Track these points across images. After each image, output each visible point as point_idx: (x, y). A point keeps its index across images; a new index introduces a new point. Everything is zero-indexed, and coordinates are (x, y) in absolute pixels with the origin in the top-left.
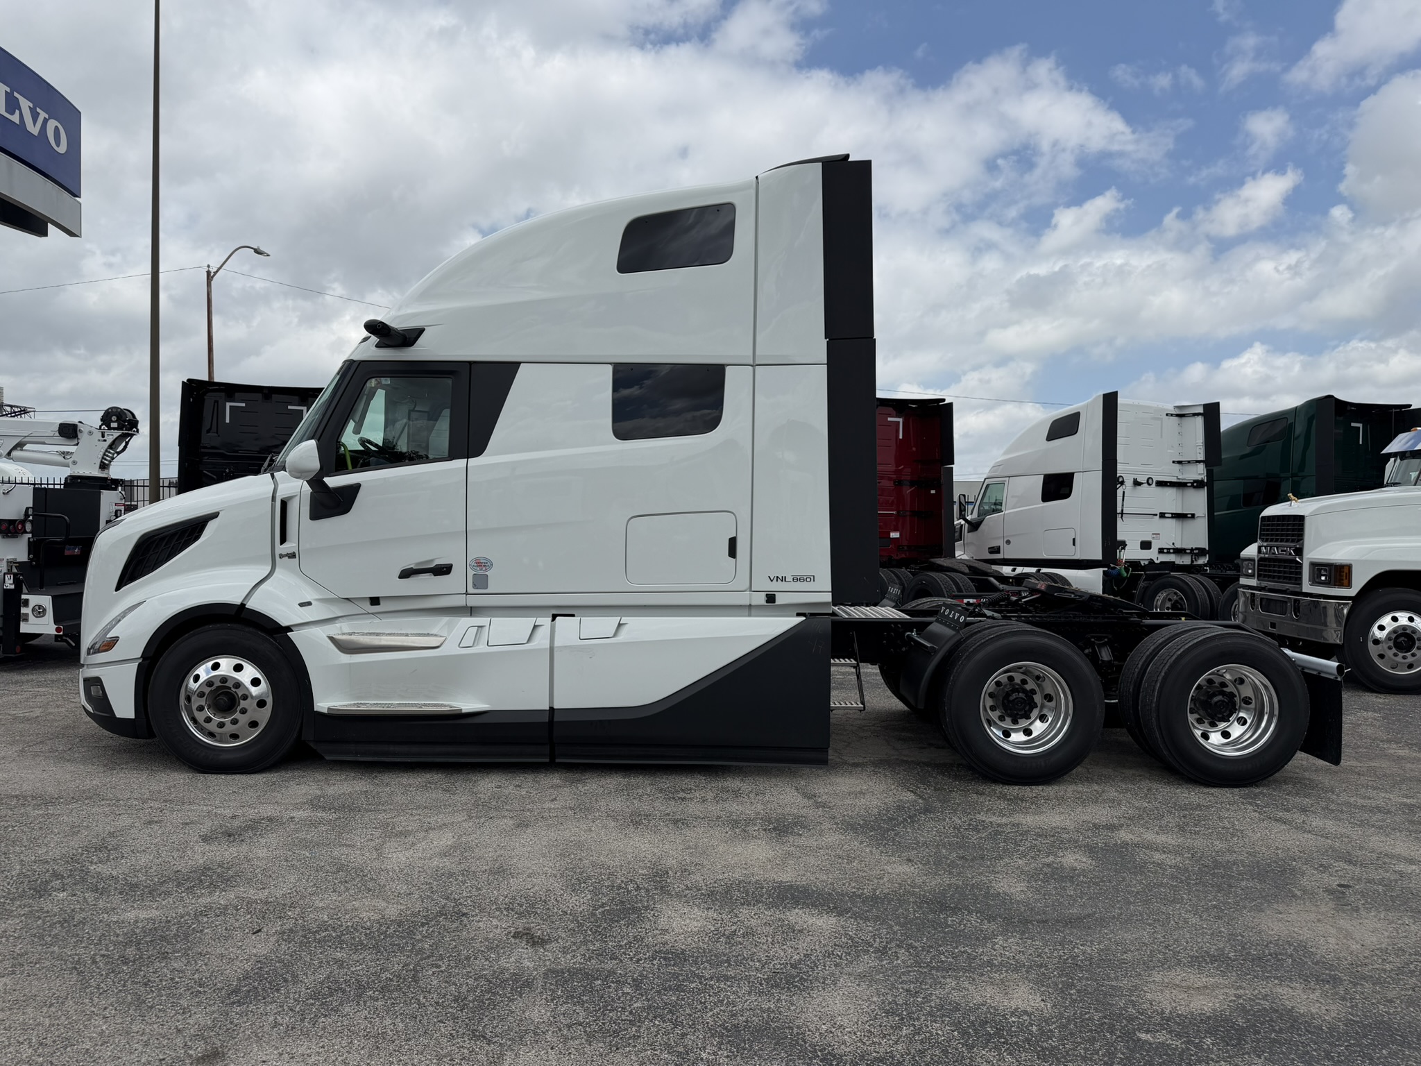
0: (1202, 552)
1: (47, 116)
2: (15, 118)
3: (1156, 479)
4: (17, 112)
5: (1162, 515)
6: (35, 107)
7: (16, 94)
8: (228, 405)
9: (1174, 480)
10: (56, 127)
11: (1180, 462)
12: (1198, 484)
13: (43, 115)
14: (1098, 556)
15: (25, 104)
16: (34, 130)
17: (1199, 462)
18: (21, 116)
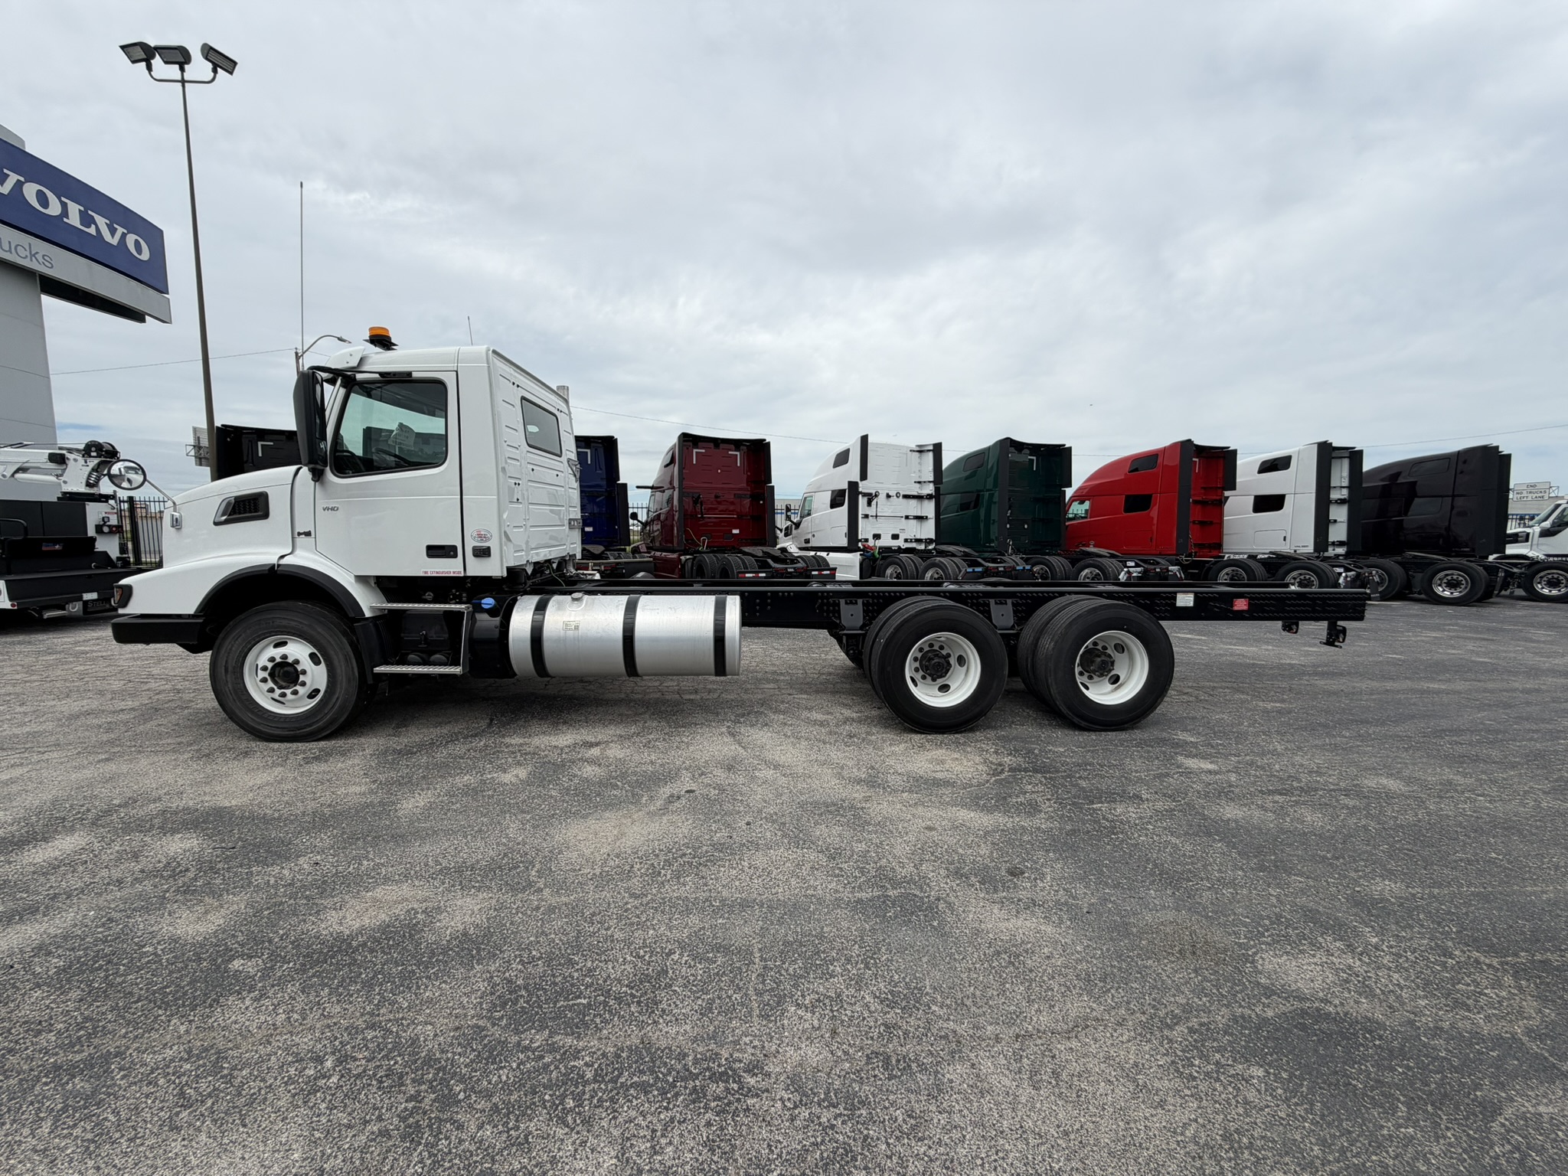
0: (931, 541)
1: (125, 231)
2: (92, 230)
3: (902, 493)
4: (93, 226)
5: (907, 517)
6: (112, 223)
7: (90, 212)
8: (260, 443)
9: (916, 494)
10: (137, 241)
11: (919, 482)
12: (929, 497)
13: (120, 230)
15: (101, 221)
16: (114, 241)
17: (930, 482)
18: (98, 229)
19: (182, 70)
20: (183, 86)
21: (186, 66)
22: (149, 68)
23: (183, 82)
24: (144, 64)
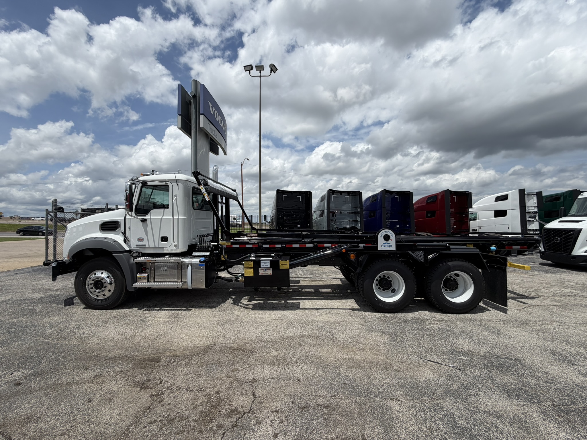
0: (536, 230)
2: (221, 125)
8: (283, 196)
12: (536, 213)
14: (520, 232)
17: (536, 207)
19: (260, 73)
20: (260, 78)
21: (261, 71)
22: (250, 73)
23: (260, 76)
24: (248, 71)
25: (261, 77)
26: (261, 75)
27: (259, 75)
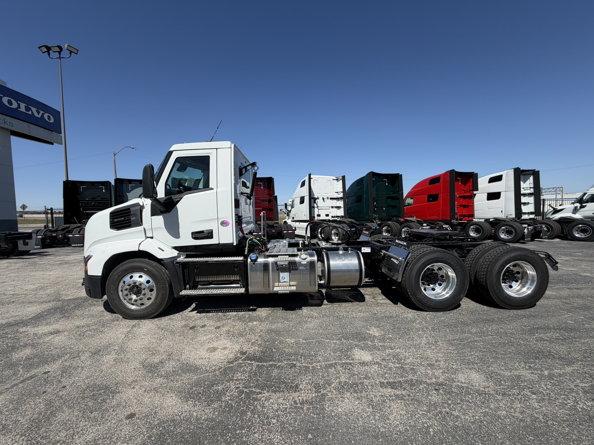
1: (44, 113)
2: (30, 113)
4: (30, 111)
5: (332, 207)
6: (38, 110)
7: (29, 106)
9: (336, 197)
10: (48, 116)
11: (337, 192)
12: (341, 198)
13: (42, 112)
14: (308, 219)
15: (34, 110)
16: (39, 116)
17: (341, 192)
18: (32, 112)
21: (61, 53)
22: (49, 54)
25: (61, 59)
26: (61, 57)
27: (59, 57)
